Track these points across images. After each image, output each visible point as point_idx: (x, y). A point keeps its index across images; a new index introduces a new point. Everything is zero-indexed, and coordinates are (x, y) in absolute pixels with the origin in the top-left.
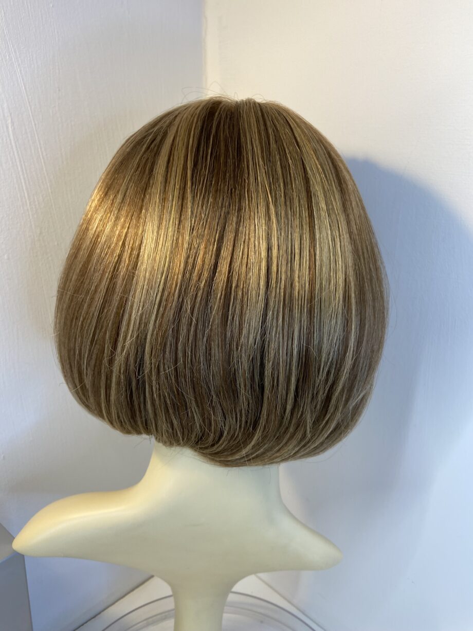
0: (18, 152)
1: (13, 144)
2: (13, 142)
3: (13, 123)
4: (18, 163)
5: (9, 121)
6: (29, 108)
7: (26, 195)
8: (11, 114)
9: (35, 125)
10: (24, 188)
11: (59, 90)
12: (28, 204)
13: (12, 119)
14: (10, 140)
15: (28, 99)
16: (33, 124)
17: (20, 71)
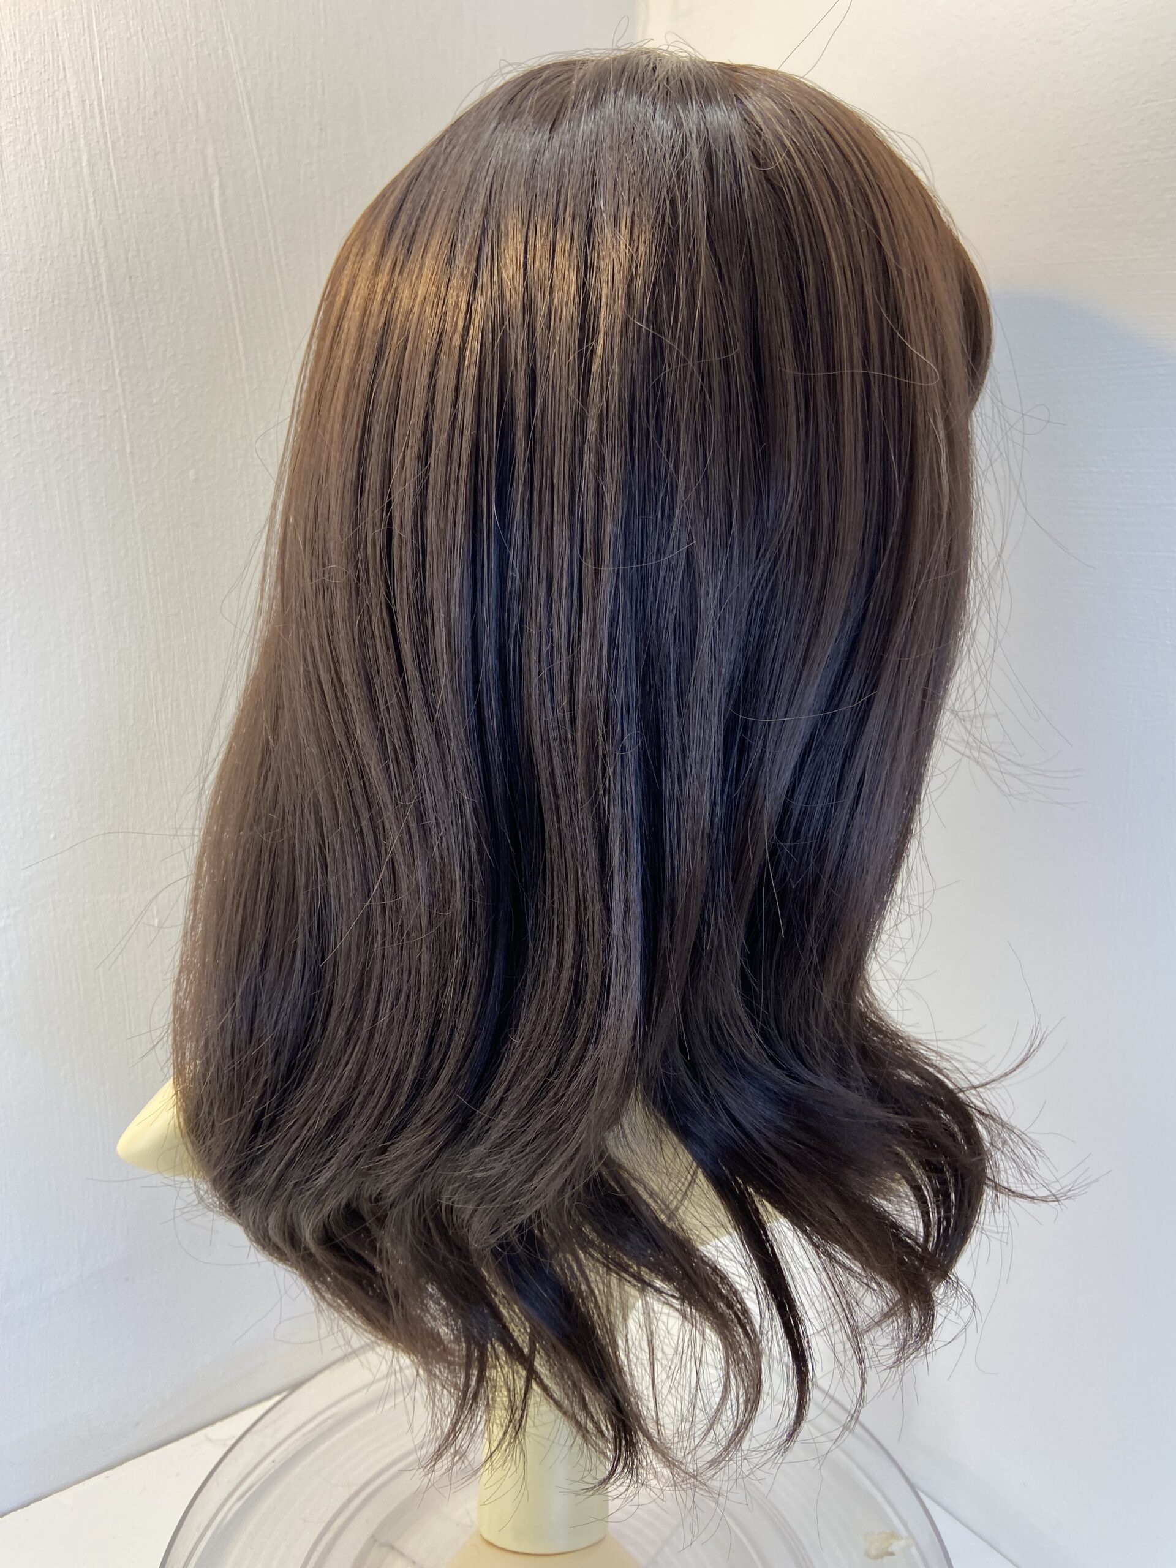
0: (229, 252)
1: (221, 234)
2: (220, 228)
3: (223, 188)
4: (229, 276)
5: (216, 184)
6: (258, 162)
7: (240, 345)
8: (220, 169)
9: (268, 197)
10: (238, 332)
11: (321, 129)
12: (244, 368)
13: (221, 181)
14: (216, 224)
15: (257, 143)
16: (264, 196)
17: (245, 81)
